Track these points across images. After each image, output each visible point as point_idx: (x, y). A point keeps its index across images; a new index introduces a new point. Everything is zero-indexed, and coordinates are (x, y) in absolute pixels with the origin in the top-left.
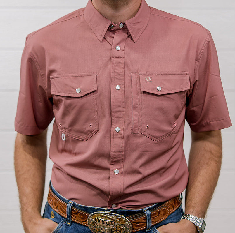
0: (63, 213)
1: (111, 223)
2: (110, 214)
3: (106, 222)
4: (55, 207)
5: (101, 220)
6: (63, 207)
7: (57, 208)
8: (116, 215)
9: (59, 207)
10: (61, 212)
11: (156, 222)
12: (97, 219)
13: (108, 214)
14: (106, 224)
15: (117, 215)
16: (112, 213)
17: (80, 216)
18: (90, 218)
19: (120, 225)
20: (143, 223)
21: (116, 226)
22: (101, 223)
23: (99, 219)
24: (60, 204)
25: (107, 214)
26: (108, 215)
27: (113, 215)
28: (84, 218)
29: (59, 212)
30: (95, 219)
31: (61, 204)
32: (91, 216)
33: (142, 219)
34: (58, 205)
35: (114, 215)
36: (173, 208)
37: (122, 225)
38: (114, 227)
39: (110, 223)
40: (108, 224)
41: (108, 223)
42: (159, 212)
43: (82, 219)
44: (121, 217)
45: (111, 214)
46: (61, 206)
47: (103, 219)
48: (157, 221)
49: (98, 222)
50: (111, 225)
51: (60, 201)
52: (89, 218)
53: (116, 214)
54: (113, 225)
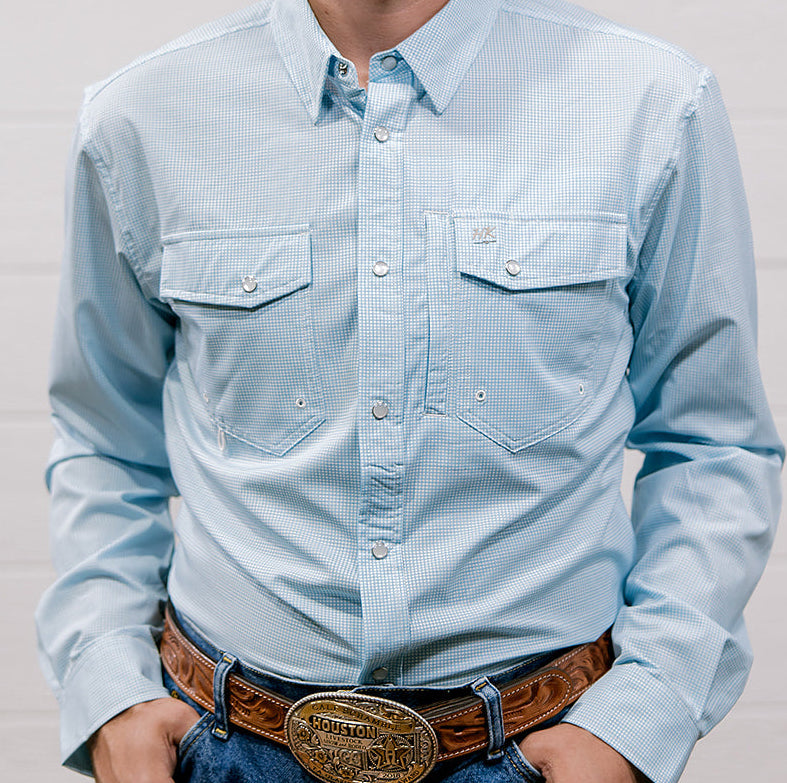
0: (209, 700)
1: (364, 731)
2: (359, 700)
3: (348, 729)
4: (186, 679)
5: (330, 721)
6: (208, 680)
7: (190, 683)
8: (380, 703)
9: (195, 681)
10: (206, 697)
11: (523, 724)
12: (317, 720)
13: (354, 699)
14: (349, 735)
15: (384, 704)
16: (368, 697)
17: (263, 710)
18: (294, 718)
19: (394, 739)
20: (475, 730)
21: (383, 742)
22: (330, 732)
23: (322, 719)
24: (199, 667)
25: (350, 699)
26: (352, 704)
27: (371, 701)
28: (277, 716)
29: (197, 695)
30: (311, 719)
31: (202, 667)
32: (296, 709)
33: (473, 715)
34: (193, 674)
35: (375, 702)
36: (585, 679)
37: (403, 736)
38: (375, 744)
39: (361, 731)
40: (355, 735)
41: (355, 730)
42: (535, 689)
43: (268, 719)
44: (400, 710)
45: (363, 701)
46: (201, 674)
47: (336, 717)
48: (528, 722)
49: (322, 729)
50: (365, 737)
51: (200, 657)
52: (290, 716)
53: (382, 700)
54: (370, 738)
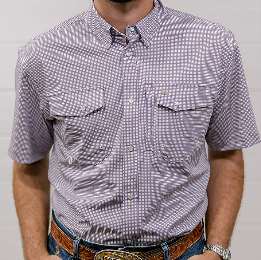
0: (67, 249)
4: (59, 240)
5: (110, 259)
6: (67, 242)
7: (60, 242)
9: (63, 241)
10: (66, 247)
12: (105, 258)
13: (118, 252)
15: (128, 254)
16: (123, 252)
17: (86, 253)
18: (97, 257)
23: (107, 258)
24: (63, 237)
25: (116, 252)
27: (123, 253)
28: (91, 255)
29: (63, 246)
30: (103, 258)
31: (65, 238)
32: (98, 254)
33: (157, 257)
34: (62, 239)
35: (125, 253)
36: (191, 242)
42: (176, 248)
43: (88, 256)
44: (133, 256)
45: (121, 253)
46: (64, 240)
47: (112, 257)
51: (64, 234)
52: (96, 256)
53: (127, 252)
